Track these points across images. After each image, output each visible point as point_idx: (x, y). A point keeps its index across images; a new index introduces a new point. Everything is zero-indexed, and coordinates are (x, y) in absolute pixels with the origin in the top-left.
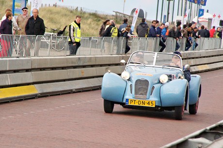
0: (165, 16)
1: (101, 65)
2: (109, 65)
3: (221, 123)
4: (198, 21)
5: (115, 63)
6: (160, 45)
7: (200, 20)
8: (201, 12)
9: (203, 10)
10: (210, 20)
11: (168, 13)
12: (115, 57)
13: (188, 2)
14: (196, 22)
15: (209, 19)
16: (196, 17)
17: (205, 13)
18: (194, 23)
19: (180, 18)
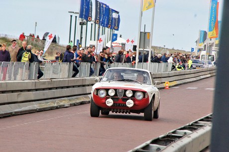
0: (78, 41)
1: (13, 91)
2: (21, 91)
3: (138, 149)
4: (112, 46)
5: (27, 89)
6: (73, 70)
7: (113, 45)
8: (114, 37)
9: (116, 35)
10: (124, 45)
11: (81, 38)
12: (27, 83)
13: (101, 27)
14: (109, 46)
15: (122, 44)
16: (110, 42)
17: (118, 38)
18: (107, 48)
19: (93, 43)
